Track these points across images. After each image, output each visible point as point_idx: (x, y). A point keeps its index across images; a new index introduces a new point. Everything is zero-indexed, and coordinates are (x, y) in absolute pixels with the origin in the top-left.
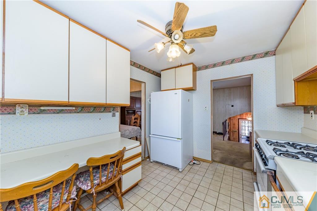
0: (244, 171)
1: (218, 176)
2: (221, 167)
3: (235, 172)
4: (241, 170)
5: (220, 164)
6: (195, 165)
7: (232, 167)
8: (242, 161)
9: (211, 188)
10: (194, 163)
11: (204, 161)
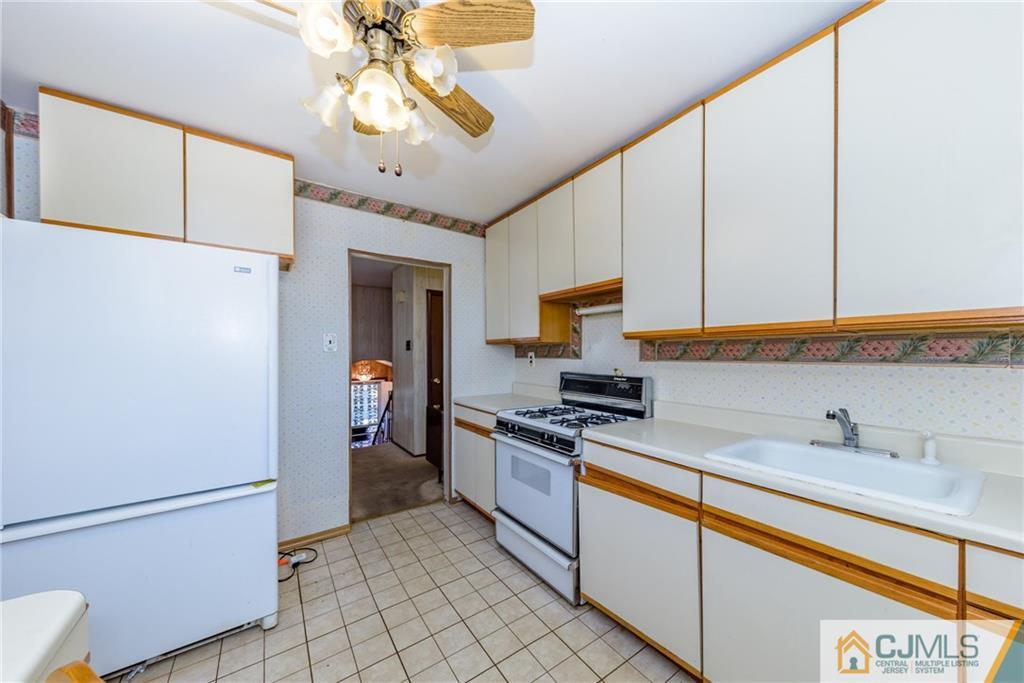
0: (432, 508)
1: (399, 554)
2: (382, 526)
3: (420, 521)
4: (424, 510)
5: (373, 522)
6: (301, 568)
7: (404, 514)
8: (408, 487)
9: (412, 590)
10: (296, 565)
11: (321, 541)
